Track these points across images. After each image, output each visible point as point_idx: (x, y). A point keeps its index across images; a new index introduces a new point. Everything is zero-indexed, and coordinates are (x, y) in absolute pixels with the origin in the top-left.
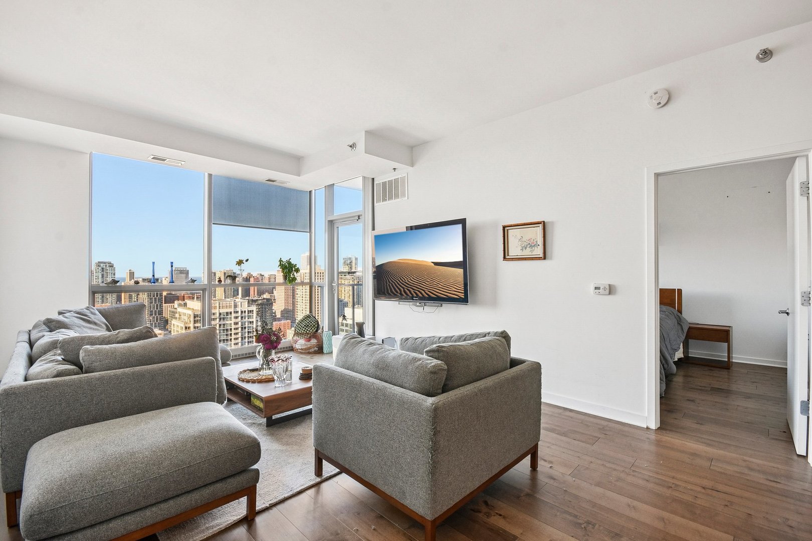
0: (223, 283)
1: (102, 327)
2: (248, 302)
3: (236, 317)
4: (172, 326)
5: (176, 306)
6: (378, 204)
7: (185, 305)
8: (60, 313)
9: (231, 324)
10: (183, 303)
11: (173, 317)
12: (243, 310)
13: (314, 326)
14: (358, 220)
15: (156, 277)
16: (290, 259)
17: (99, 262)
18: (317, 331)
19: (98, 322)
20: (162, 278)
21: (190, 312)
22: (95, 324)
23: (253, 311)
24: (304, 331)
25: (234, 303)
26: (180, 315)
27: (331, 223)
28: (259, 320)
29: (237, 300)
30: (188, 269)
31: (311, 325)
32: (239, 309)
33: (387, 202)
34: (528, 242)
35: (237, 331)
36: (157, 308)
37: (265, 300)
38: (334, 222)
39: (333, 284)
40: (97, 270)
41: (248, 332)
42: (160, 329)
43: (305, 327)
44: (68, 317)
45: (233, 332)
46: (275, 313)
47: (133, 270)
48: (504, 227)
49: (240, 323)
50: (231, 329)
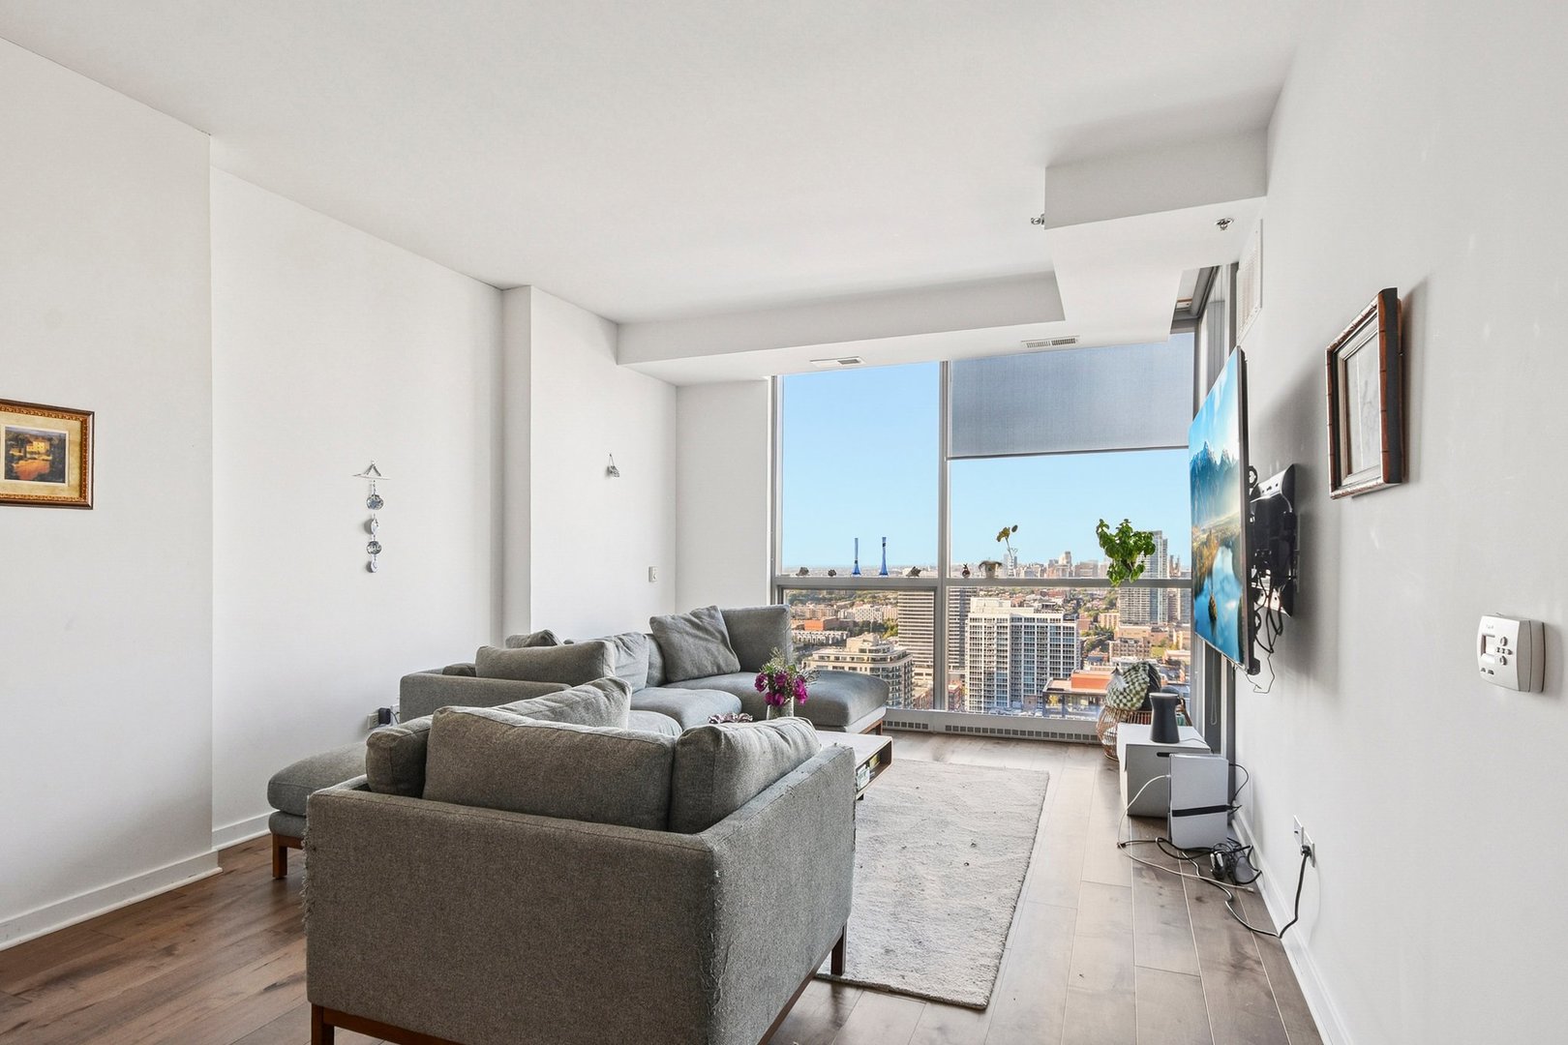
1: (716, 638)
6: (1239, 340)
19: (712, 629)
22: (707, 631)
33: (1246, 329)
48: (1332, 355)
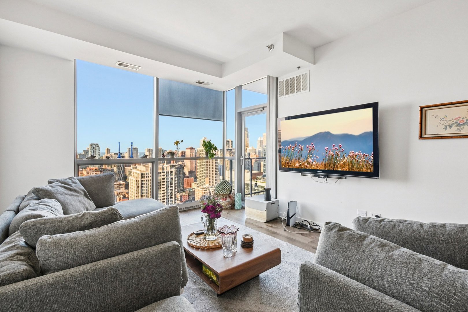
0: (166, 157)
2: (170, 167)
3: (164, 175)
4: (129, 179)
5: (131, 168)
6: (281, 97)
7: (136, 168)
8: (50, 182)
9: (161, 179)
10: (135, 167)
11: (130, 175)
12: (168, 171)
13: (229, 189)
14: (262, 111)
15: (121, 152)
16: (210, 140)
17: (92, 144)
18: (230, 193)
19: (78, 190)
20: (124, 153)
21: (139, 172)
22: (75, 191)
23: (173, 172)
24: (222, 192)
25: (163, 167)
26: (134, 174)
27: (240, 114)
28: (176, 177)
29: (164, 165)
30: (137, 148)
31: (227, 189)
32: (165, 171)
33: (290, 95)
34: (455, 121)
35: (164, 183)
36: (122, 170)
37: (180, 166)
38: (242, 113)
39: (241, 158)
40: (91, 148)
41: (170, 184)
42: (123, 181)
43: (222, 190)
44: (54, 186)
45: (162, 183)
46: (185, 173)
47: (109, 148)
48: (422, 108)
49: (166, 179)
50: (161, 182)
